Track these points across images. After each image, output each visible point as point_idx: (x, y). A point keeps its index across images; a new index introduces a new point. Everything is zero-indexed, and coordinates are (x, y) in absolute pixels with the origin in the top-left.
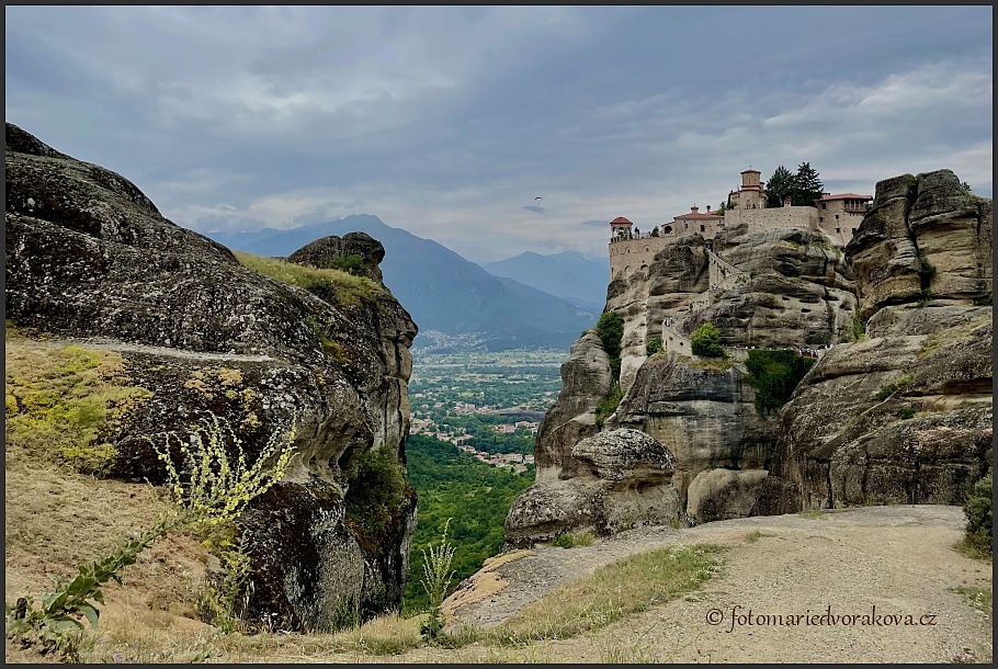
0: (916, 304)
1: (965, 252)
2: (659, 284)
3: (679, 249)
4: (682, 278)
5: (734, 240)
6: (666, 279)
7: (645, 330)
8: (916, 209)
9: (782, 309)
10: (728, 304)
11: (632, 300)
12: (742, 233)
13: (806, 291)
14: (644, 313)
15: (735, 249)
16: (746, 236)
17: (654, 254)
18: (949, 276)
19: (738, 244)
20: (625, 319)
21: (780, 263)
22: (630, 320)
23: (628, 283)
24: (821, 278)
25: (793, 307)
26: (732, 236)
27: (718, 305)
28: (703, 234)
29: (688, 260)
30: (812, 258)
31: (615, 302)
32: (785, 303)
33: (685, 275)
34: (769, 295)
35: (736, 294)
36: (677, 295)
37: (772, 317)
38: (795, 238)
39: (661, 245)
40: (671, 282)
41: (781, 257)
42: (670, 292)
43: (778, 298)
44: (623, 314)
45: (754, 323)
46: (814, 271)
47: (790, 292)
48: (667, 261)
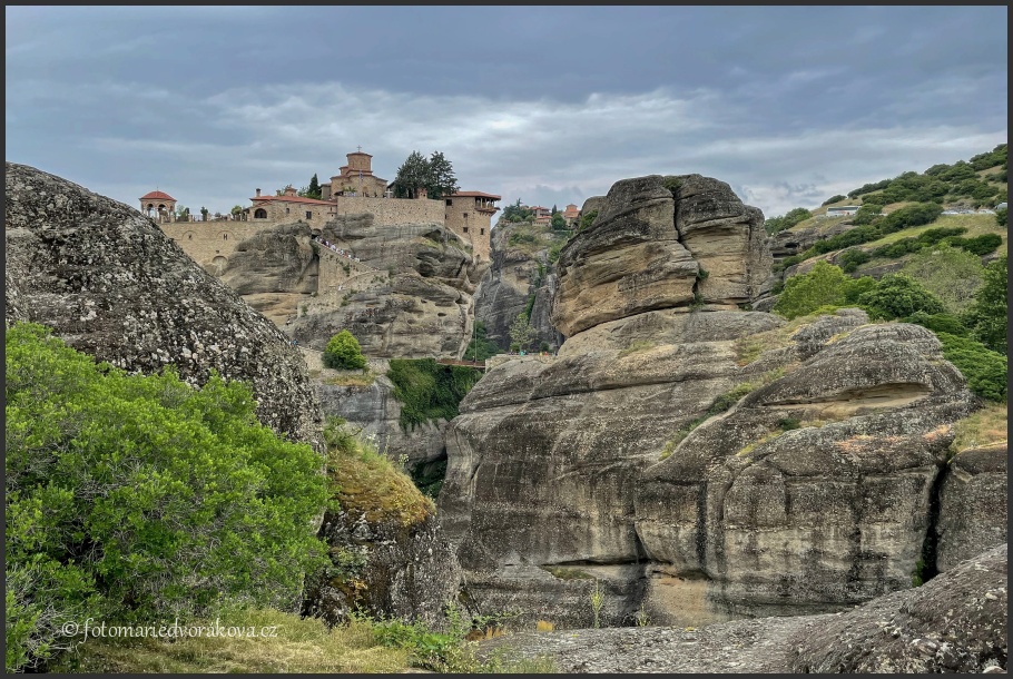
0: (686, 309)
1: (735, 258)
2: (247, 281)
3: (280, 239)
4: (283, 275)
5: (357, 232)
6: (256, 276)
9: (420, 312)
10: (363, 307)
12: (367, 225)
13: (444, 294)
15: (358, 244)
16: (373, 229)
17: (237, 243)
18: (721, 281)
19: (361, 237)
21: (419, 262)
24: (453, 279)
25: (430, 310)
26: (354, 227)
27: (351, 308)
28: (308, 221)
29: (294, 252)
30: (450, 258)
32: (423, 307)
33: (290, 271)
34: (410, 297)
35: (373, 295)
36: (275, 295)
37: (411, 322)
38: (434, 235)
39: (250, 230)
40: (266, 279)
41: (421, 256)
42: (264, 291)
43: (418, 300)
45: (394, 330)
46: (448, 272)
47: (428, 294)
48: (260, 252)
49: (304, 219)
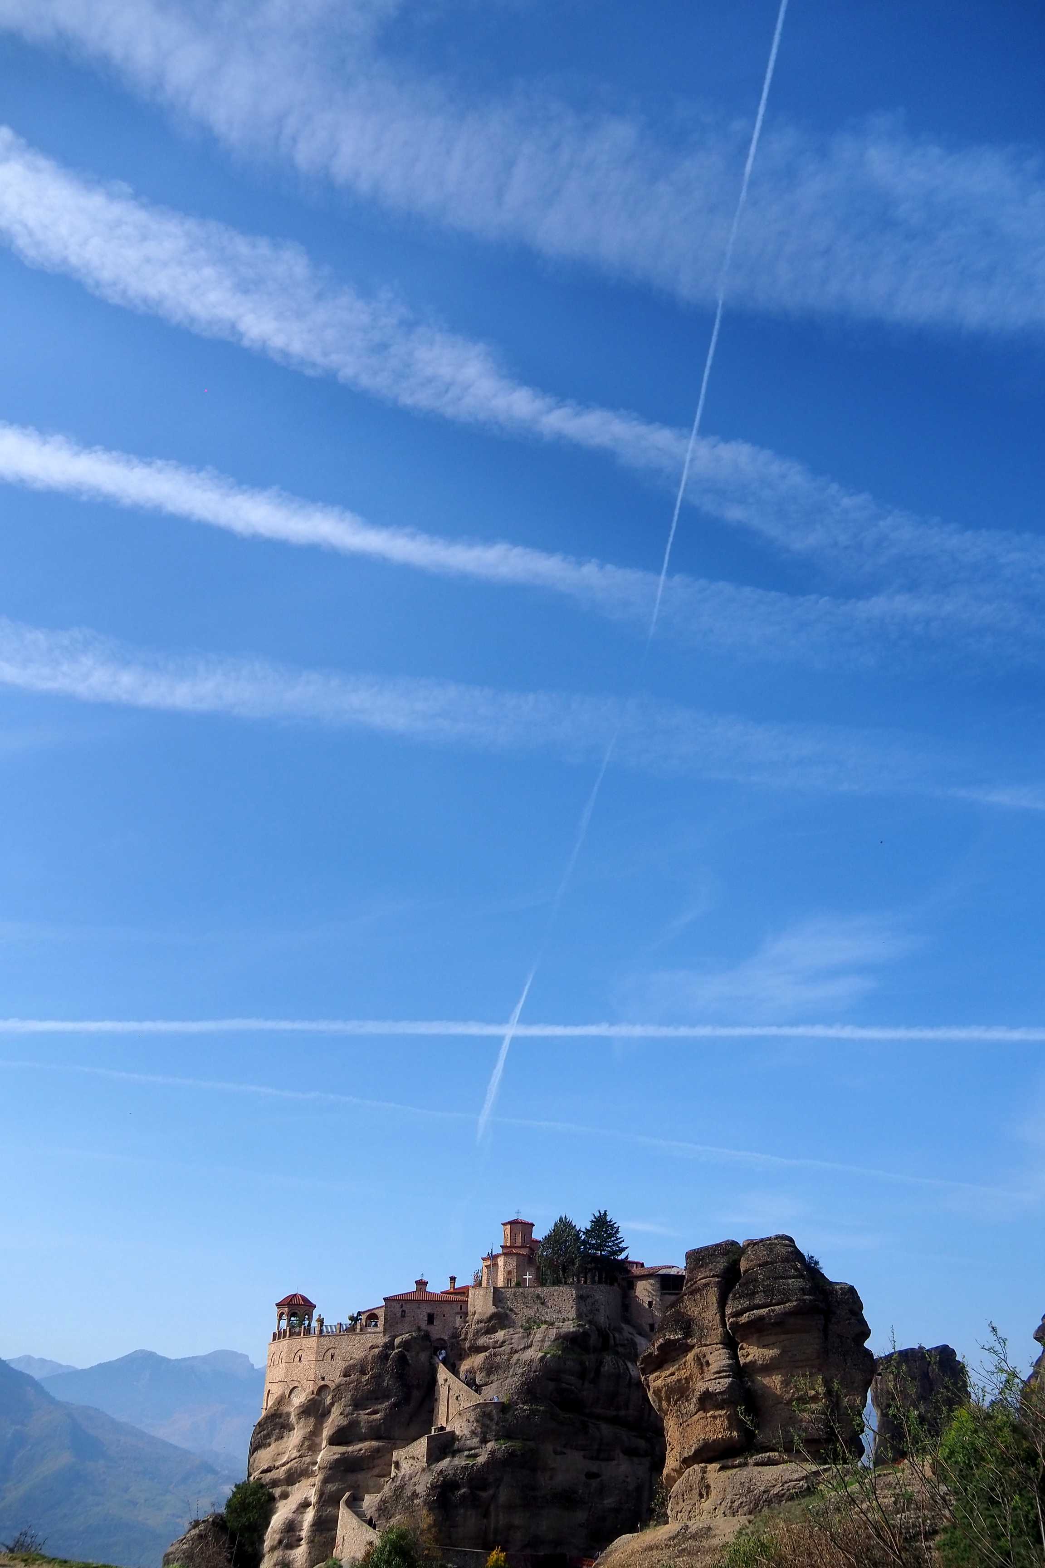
0: (736, 1461)
2: (347, 1423)
3: (387, 1357)
4: (387, 1412)
5: (482, 1341)
6: (359, 1414)
7: (309, 1515)
8: (734, 1298)
9: (553, 1471)
10: (460, 1462)
11: (295, 1454)
12: (494, 1329)
13: (595, 1438)
14: (311, 1480)
15: (480, 1359)
16: (500, 1336)
17: (344, 1364)
19: (484, 1349)
20: (277, 1492)
22: (285, 1496)
23: (293, 1419)
24: (620, 1414)
25: (571, 1467)
26: (480, 1334)
27: (442, 1465)
28: (430, 1328)
29: (400, 1377)
31: (265, 1457)
32: (556, 1462)
33: (394, 1406)
34: (531, 1444)
35: (475, 1442)
36: (375, 1444)
38: (577, 1342)
39: (357, 1349)
40: (367, 1419)
41: (554, 1375)
42: (364, 1439)
43: (547, 1451)
44: (275, 1483)
45: (501, 1500)
47: (568, 1440)
48: (364, 1379)
49: (424, 1325)
